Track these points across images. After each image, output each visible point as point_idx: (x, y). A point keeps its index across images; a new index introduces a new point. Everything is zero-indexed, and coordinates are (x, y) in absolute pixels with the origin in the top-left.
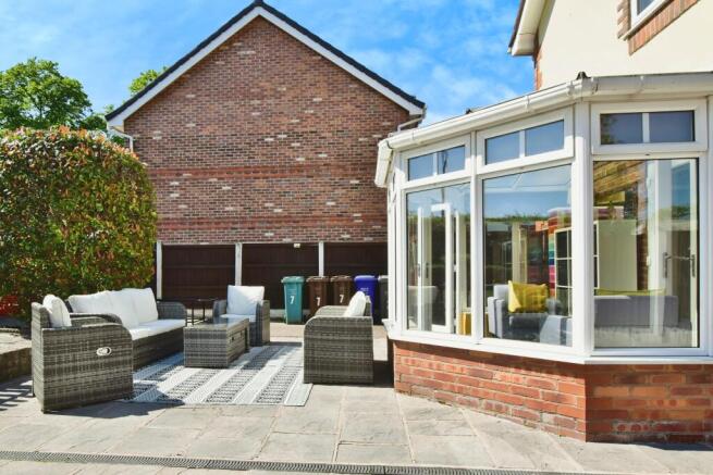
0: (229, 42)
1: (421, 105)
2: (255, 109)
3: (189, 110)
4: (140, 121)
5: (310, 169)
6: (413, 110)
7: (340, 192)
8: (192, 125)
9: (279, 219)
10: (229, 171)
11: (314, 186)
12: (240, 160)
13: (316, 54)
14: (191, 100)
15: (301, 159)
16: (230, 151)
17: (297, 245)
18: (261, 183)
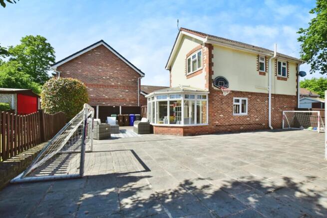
0: (93, 50)
1: (144, 74)
2: (100, 69)
3: (79, 66)
4: (62, 68)
5: (116, 87)
6: (142, 75)
7: (123, 93)
8: (80, 71)
9: (107, 99)
10: (92, 85)
11: (117, 91)
12: (95, 82)
13: (117, 57)
14: (80, 64)
15: (113, 84)
16: (92, 80)
17: (114, 107)
18: (101, 89)
